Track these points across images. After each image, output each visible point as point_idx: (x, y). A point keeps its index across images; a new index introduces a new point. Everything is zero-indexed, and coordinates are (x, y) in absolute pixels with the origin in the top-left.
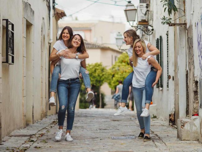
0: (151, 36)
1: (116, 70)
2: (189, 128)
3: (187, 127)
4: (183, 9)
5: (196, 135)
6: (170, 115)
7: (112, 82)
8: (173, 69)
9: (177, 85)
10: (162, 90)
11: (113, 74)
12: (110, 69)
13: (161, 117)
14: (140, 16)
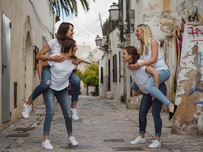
0: (110, 54)
1: (87, 74)
2: (133, 103)
3: (132, 102)
4: (129, 39)
5: (136, 106)
6: (121, 97)
7: (85, 80)
8: (123, 72)
9: (125, 80)
10: (116, 84)
11: (85, 75)
12: (84, 73)
13: (116, 98)
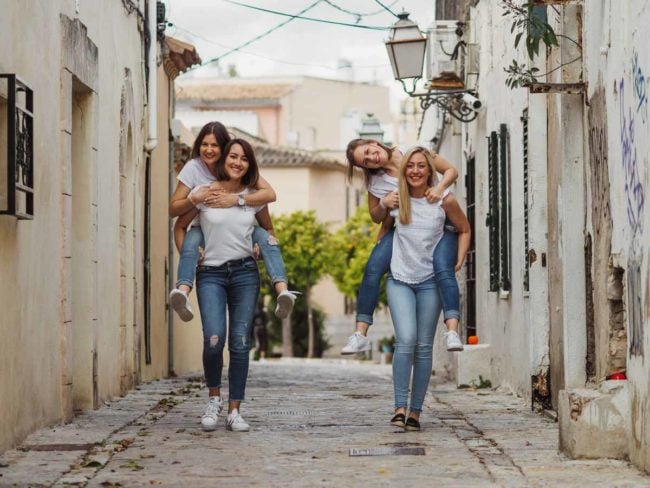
0: (473, 125)
1: (359, 236)
2: (595, 420)
3: (589, 415)
4: (575, 37)
5: (620, 441)
6: (535, 379)
7: (349, 272)
8: (544, 229)
9: (555, 281)
10: (508, 299)
11: (350, 246)
12: (341, 233)
13: (505, 384)
14: (437, 61)
